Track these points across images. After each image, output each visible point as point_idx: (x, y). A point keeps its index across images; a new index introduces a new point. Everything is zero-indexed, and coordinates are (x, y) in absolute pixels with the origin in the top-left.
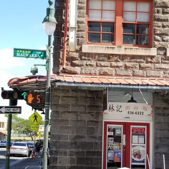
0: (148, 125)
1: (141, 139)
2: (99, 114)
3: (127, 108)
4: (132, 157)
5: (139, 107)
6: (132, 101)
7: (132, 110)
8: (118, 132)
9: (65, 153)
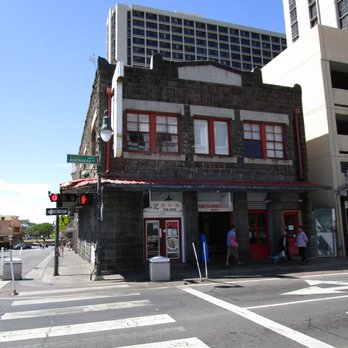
0: (179, 219)
1: (175, 232)
2: (140, 213)
3: (163, 205)
4: (168, 247)
5: (173, 204)
6: (169, 199)
7: (166, 207)
8: (155, 227)
9: (112, 248)
